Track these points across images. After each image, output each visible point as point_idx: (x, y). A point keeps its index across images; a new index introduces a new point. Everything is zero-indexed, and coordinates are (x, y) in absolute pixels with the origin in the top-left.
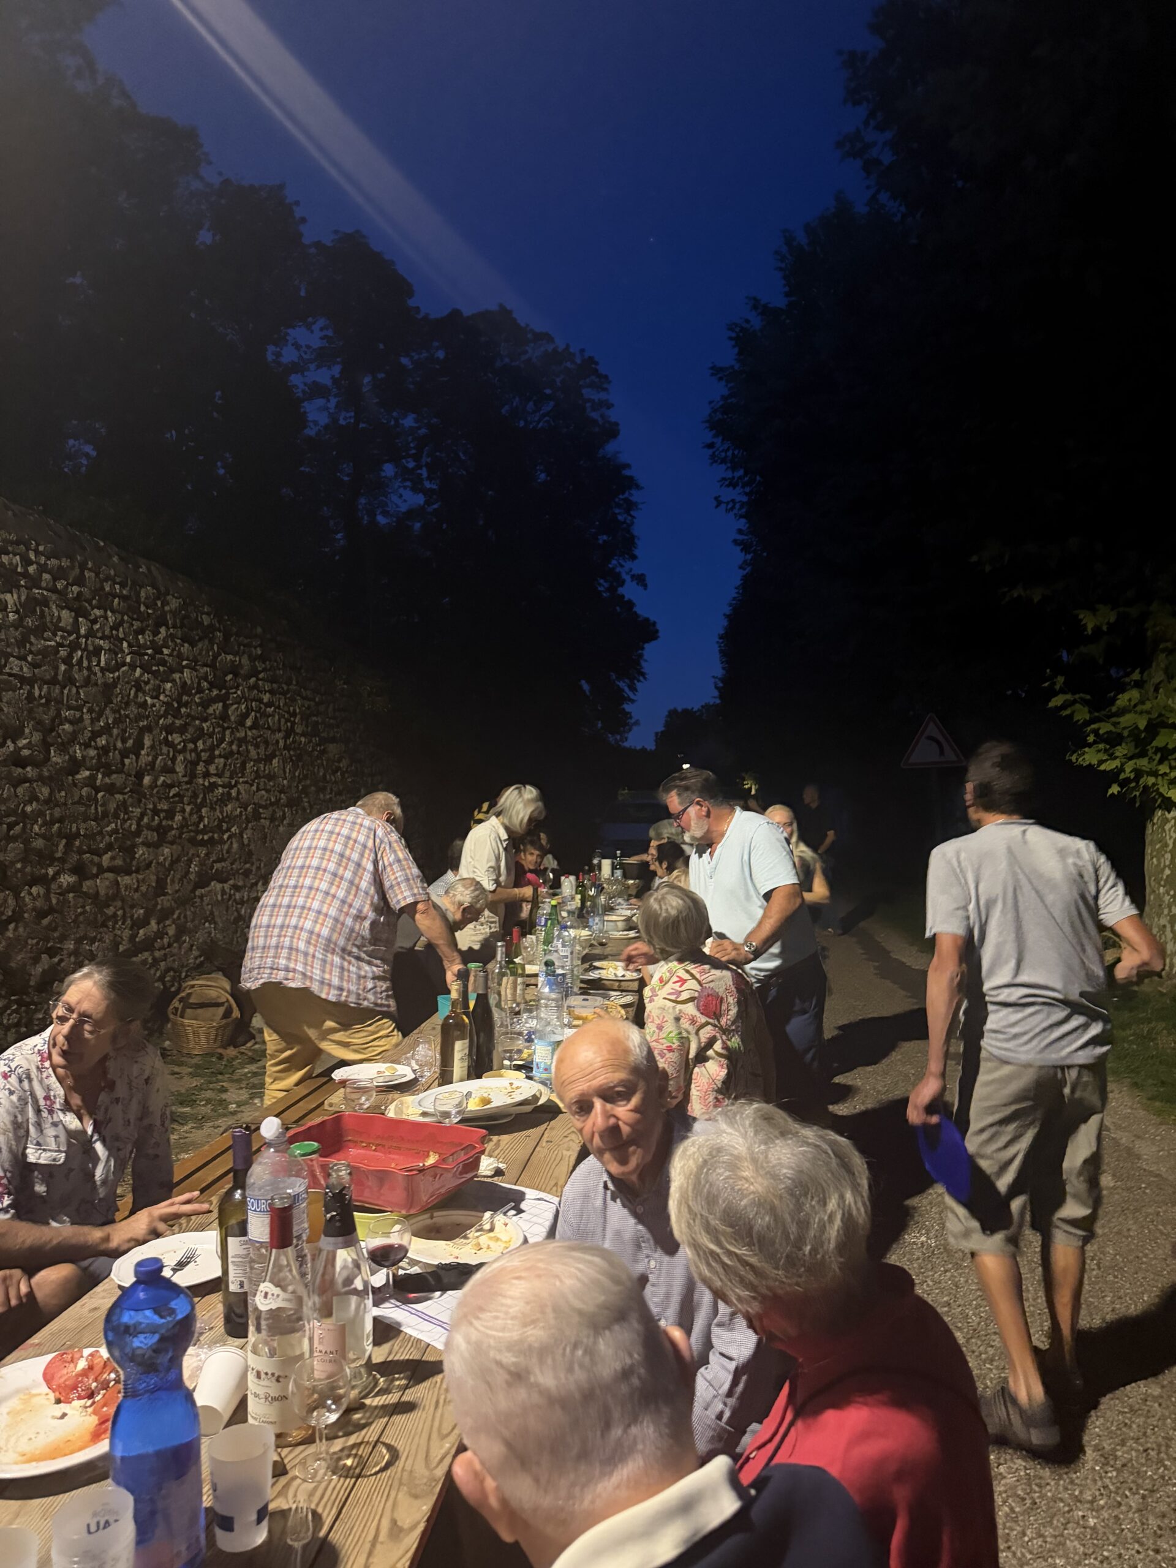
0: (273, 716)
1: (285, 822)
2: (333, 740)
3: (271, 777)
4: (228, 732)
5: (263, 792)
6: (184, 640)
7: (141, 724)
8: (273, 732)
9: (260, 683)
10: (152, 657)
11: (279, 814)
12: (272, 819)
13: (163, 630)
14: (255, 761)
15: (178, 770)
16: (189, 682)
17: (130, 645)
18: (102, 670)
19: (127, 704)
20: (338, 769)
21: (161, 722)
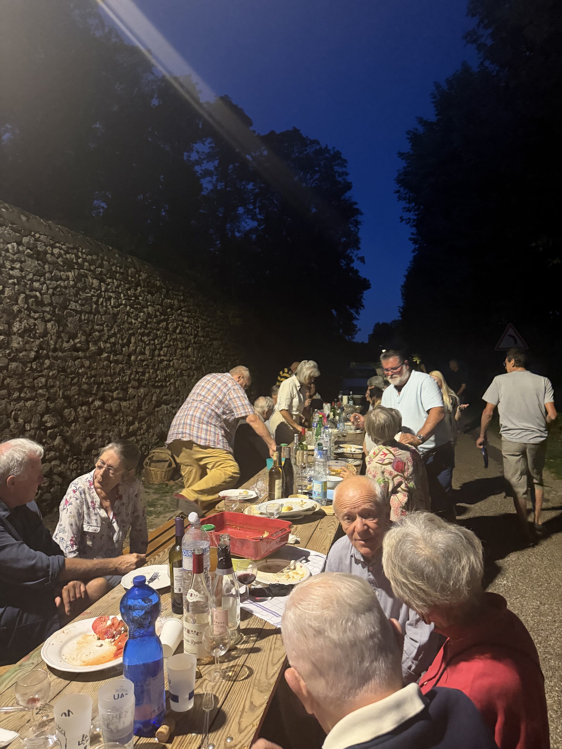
0: (189, 328)
1: (194, 377)
2: (216, 339)
3: (188, 356)
4: (168, 336)
5: (184, 364)
6: (149, 293)
7: (130, 332)
8: (189, 335)
9: (183, 313)
10: (134, 301)
11: (192, 374)
12: (189, 376)
13: (139, 288)
14: (181, 349)
15: (147, 353)
16: (151, 313)
17: (124, 296)
18: (112, 307)
19: (124, 323)
20: (218, 352)
21: (139, 331)
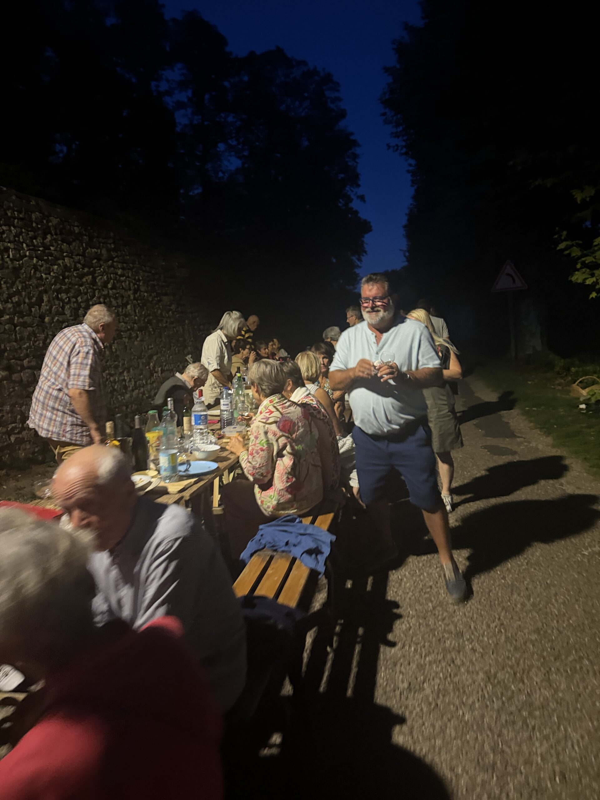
0: (125, 282)
1: (138, 339)
2: (166, 294)
3: (126, 315)
4: (97, 292)
5: (123, 324)
6: (63, 241)
7: (40, 289)
8: (126, 290)
9: (115, 264)
10: (43, 251)
11: (134, 335)
12: (130, 338)
13: (49, 237)
14: (116, 307)
15: (66, 313)
16: (68, 265)
17: (27, 245)
18: (12, 260)
19: (30, 278)
20: (171, 310)
21: (53, 287)
